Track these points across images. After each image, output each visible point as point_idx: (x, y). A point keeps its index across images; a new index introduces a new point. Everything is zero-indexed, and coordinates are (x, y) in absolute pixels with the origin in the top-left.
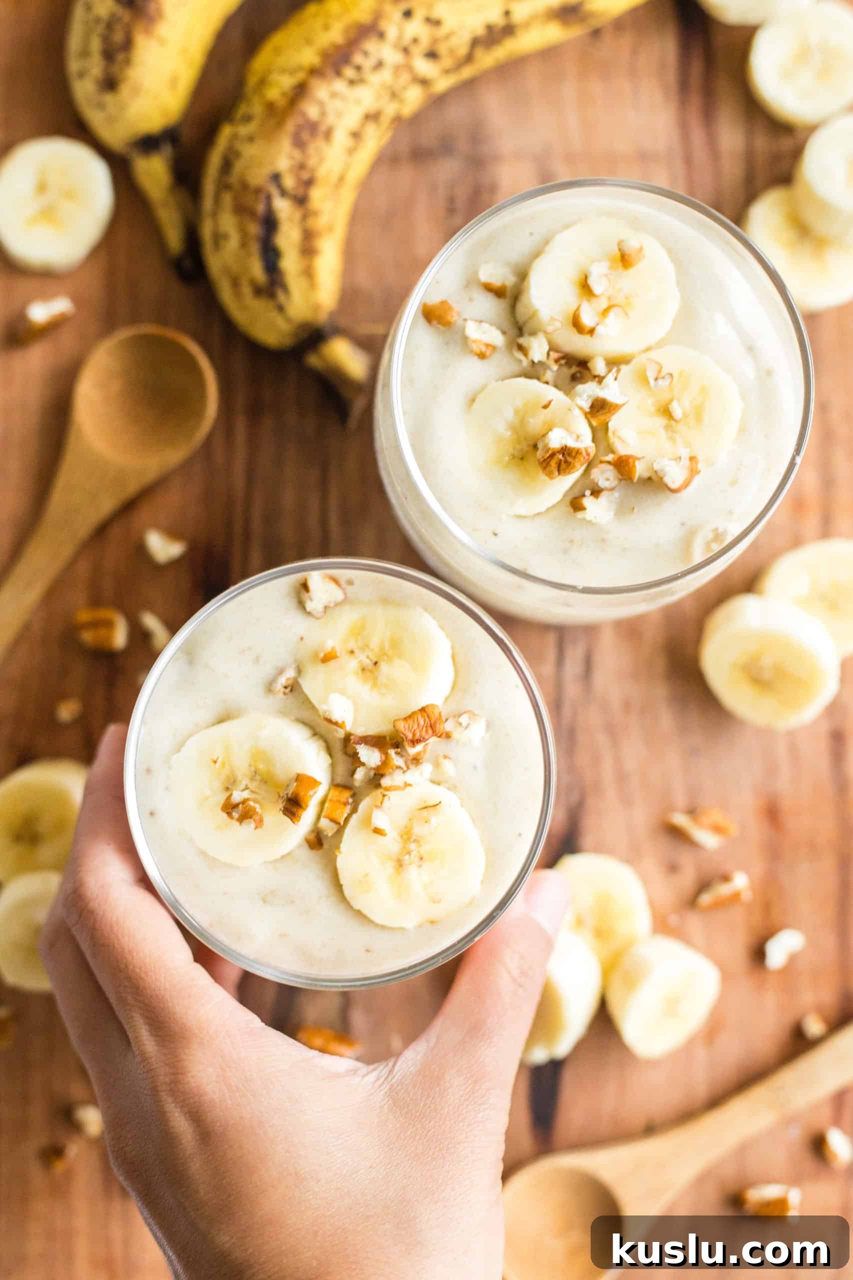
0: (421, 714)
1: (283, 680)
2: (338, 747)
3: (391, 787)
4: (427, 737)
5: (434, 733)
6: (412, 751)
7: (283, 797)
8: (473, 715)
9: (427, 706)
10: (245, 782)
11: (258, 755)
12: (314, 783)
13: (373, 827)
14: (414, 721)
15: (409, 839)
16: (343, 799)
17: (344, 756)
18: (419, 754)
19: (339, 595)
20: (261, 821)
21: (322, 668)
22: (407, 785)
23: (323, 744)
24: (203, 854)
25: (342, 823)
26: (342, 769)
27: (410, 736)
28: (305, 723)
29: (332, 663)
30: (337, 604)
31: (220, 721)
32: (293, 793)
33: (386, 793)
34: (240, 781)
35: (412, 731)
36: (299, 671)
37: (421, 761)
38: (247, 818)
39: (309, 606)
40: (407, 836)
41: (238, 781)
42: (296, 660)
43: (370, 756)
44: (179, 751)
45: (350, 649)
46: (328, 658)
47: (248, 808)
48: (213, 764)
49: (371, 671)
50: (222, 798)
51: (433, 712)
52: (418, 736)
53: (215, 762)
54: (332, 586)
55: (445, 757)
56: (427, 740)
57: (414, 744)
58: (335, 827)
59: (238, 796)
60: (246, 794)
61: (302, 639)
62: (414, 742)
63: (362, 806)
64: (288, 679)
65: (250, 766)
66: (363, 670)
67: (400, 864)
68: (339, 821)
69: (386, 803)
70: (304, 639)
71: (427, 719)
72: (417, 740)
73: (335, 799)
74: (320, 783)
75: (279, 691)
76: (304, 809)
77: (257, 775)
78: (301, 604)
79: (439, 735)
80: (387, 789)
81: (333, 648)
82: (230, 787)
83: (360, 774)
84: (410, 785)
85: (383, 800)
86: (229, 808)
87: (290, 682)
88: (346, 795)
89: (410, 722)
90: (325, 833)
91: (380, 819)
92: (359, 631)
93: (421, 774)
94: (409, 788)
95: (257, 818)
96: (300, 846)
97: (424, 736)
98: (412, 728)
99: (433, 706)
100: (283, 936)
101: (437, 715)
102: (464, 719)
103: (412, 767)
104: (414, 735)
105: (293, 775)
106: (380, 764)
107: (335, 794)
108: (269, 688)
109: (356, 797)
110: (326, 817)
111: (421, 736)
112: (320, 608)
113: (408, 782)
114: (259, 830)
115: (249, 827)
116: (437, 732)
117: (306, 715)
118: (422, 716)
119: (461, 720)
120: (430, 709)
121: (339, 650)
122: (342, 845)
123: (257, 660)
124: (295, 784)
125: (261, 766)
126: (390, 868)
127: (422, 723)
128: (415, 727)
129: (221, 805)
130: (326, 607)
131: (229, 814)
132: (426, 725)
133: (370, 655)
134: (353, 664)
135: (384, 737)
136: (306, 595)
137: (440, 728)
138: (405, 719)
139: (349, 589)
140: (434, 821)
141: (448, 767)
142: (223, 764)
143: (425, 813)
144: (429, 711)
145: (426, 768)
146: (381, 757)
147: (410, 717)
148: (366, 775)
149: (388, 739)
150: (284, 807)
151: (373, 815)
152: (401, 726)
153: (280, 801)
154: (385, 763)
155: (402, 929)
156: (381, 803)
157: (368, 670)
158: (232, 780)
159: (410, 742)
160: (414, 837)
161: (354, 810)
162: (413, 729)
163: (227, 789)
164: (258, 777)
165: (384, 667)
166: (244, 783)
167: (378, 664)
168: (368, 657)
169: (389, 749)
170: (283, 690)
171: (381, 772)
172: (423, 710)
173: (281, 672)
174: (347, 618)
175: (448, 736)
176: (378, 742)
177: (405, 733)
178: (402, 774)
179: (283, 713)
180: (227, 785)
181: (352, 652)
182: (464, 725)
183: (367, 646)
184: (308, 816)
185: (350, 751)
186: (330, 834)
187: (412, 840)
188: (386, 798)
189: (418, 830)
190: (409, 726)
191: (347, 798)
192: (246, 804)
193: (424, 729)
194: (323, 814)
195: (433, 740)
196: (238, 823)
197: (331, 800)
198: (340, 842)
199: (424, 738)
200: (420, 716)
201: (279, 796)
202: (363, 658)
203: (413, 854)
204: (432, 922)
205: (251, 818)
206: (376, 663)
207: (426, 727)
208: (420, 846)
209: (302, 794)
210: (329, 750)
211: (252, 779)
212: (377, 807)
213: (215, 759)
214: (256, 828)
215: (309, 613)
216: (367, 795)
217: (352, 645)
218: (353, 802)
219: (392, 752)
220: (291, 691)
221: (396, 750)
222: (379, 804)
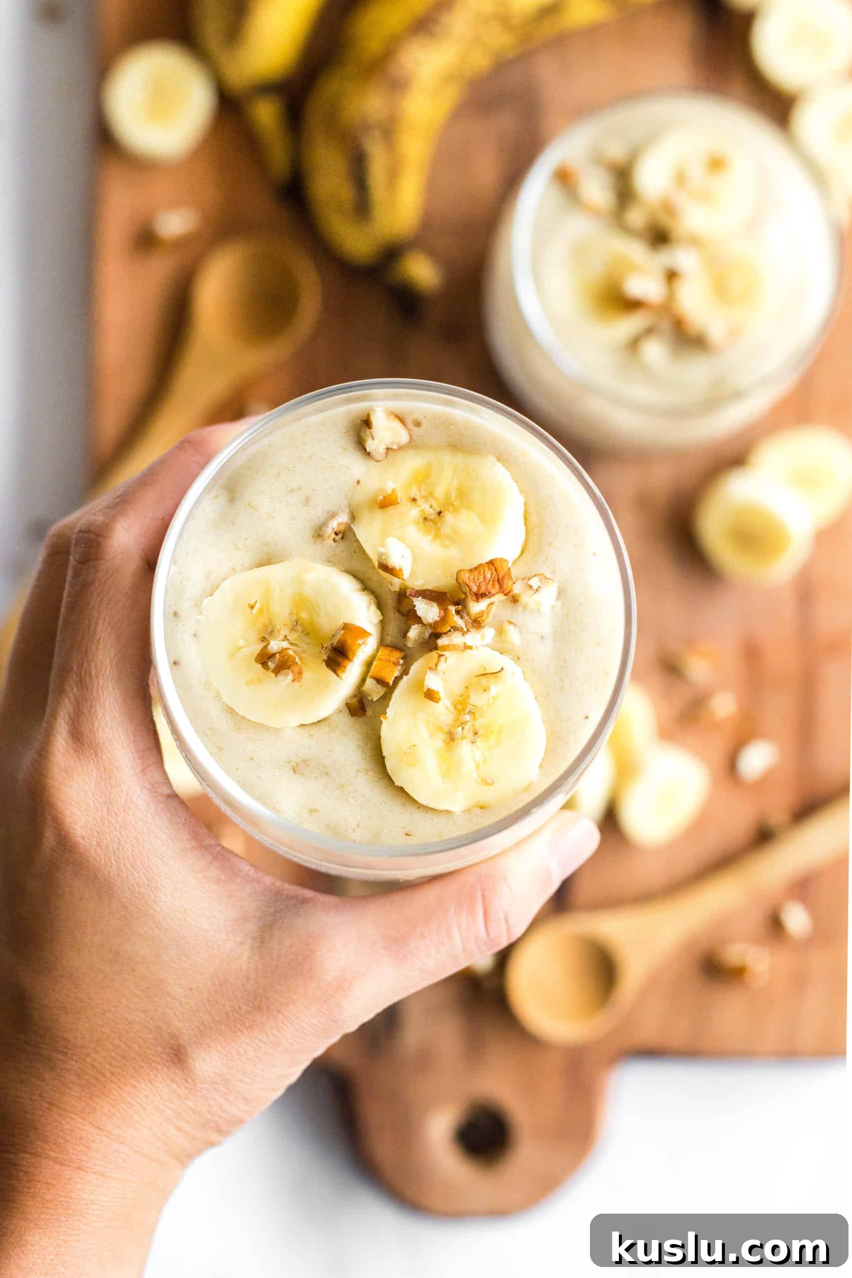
0: (488, 566)
1: (334, 525)
2: (390, 602)
3: (448, 645)
4: (493, 592)
5: (502, 590)
6: (476, 607)
7: (326, 648)
8: (545, 579)
9: (495, 559)
10: (285, 632)
11: (301, 602)
12: (363, 633)
13: (425, 689)
14: (479, 573)
15: (463, 709)
16: (393, 659)
17: (397, 613)
18: (481, 614)
19: (403, 437)
20: (300, 673)
21: (379, 516)
22: (467, 647)
23: (373, 601)
24: (232, 712)
25: (391, 683)
26: (393, 629)
27: (475, 589)
28: (355, 576)
29: (391, 510)
30: (401, 448)
31: (261, 564)
32: (338, 642)
33: (443, 653)
34: (279, 631)
35: (477, 584)
36: (353, 518)
37: (483, 624)
38: (285, 669)
39: (370, 445)
40: (462, 705)
41: (276, 631)
42: (349, 505)
43: (428, 611)
44: (211, 595)
45: (413, 496)
46: (386, 503)
47: (286, 657)
48: (250, 610)
49: (434, 522)
50: (258, 648)
51: (502, 567)
52: (483, 589)
53: (252, 607)
54: (398, 425)
55: (510, 623)
56: (493, 595)
57: (478, 599)
58: (381, 691)
59: (275, 645)
60: (285, 644)
61: (358, 482)
62: (479, 596)
63: (415, 668)
64: (339, 524)
65: (291, 614)
66: (425, 519)
67: (451, 738)
68: (387, 680)
69: (442, 666)
70: (361, 483)
71: (495, 573)
72: (482, 594)
73: (383, 657)
74: (370, 634)
75: (329, 537)
76: (351, 660)
77: (298, 626)
78: (361, 445)
79: (506, 592)
80: (445, 648)
81: (394, 491)
82: (267, 637)
83: (414, 632)
84: (470, 648)
85: (438, 661)
86: (264, 658)
87: (342, 528)
88: (396, 655)
89: (476, 574)
90: (370, 698)
91: (433, 681)
92: (424, 477)
93: (483, 637)
94: (468, 651)
95: (296, 669)
96: (340, 711)
97: (489, 590)
98: (478, 579)
99: (503, 560)
100: (312, 811)
101: (506, 569)
102: (535, 582)
103: (473, 630)
104: (479, 587)
105: (340, 623)
106: (438, 619)
107: (384, 653)
108: (318, 534)
109: (408, 660)
110: (371, 677)
111: (486, 589)
112: (382, 449)
113: (469, 644)
114: (296, 684)
115: (286, 679)
116: (505, 587)
117: (357, 566)
118: (489, 569)
119: (531, 582)
120: (498, 562)
121: (400, 495)
122: (388, 710)
123: (307, 501)
124: (342, 632)
125: (304, 615)
126: (439, 742)
127: (489, 576)
128: (481, 579)
129: (255, 657)
130: (388, 449)
131: (264, 664)
132: (493, 578)
133: (434, 503)
134: (414, 513)
135: (445, 593)
136: (368, 431)
137: (508, 584)
138: (471, 570)
139: (416, 430)
140: (494, 690)
141: (513, 635)
142: (261, 611)
143: (484, 680)
144: (497, 564)
145: (489, 633)
146: (440, 613)
147: (476, 568)
148: (421, 634)
149: (448, 595)
150: (328, 657)
151: (426, 678)
152: (465, 577)
153: (323, 652)
154: (443, 620)
155: (448, 812)
156: (436, 665)
157: (431, 520)
158: (270, 629)
159: (474, 595)
160: (469, 708)
161: (405, 672)
162: (479, 581)
163: (264, 639)
164: (299, 628)
165: (448, 517)
166: (283, 633)
167: (442, 514)
168: (431, 507)
169: (448, 605)
170: (333, 536)
171: (439, 630)
172: (491, 562)
173: (333, 516)
174: (411, 463)
175: (515, 600)
176: (436, 596)
177: (469, 585)
178: (461, 636)
179: (330, 561)
180: (263, 635)
181: (414, 500)
182: (535, 587)
183: (431, 494)
184: (353, 671)
185: (405, 608)
186: (375, 699)
187: (468, 710)
188: (443, 658)
189: (477, 699)
190: (474, 579)
191: (398, 659)
192: (285, 653)
193: (491, 583)
194: (370, 674)
195: (499, 598)
196: (273, 675)
197: (380, 659)
198: (388, 706)
199: (489, 593)
200: (486, 569)
201: (323, 647)
202: (424, 506)
203: (467, 727)
204: (482, 808)
205: (289, 668)
206: (440, 513)
207: (493, 581)
208: (475, 719)
209: (349, 642)
210: (380, 606)
211: (293, 629)
212: (431, 669)
213: (252, 604)
214: (293, 681)
215: (369, 454)
216: (421, 657)
217: (414, 492)
218: (404, 664)
219: (452, 609)
220: (342, 538)
221: (457, 607)
222: (434, 667)
